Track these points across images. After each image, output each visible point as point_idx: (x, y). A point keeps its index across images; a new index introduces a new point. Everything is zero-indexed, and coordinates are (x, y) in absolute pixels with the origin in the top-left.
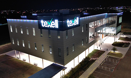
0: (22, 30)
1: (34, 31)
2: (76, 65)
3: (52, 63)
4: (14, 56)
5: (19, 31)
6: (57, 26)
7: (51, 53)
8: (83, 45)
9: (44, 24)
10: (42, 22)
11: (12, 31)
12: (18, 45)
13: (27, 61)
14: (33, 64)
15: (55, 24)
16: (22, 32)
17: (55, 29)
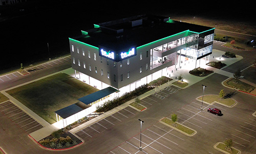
0: (83, 52)
1: (95, 56)
2: (132, 90)
3: (108, 86)
4: (74, 76)
5: (81, 52)
6: (113, 58)
7: (108, 77)
8: (141, 72)
9: (104, 53)
10: (102, 50)
11: (73, 51)
12: (79, 65)
13: (87, 82)
14: (93, 86)
15: (112, 55)
16: (84, 54)
17: (111, 59)
